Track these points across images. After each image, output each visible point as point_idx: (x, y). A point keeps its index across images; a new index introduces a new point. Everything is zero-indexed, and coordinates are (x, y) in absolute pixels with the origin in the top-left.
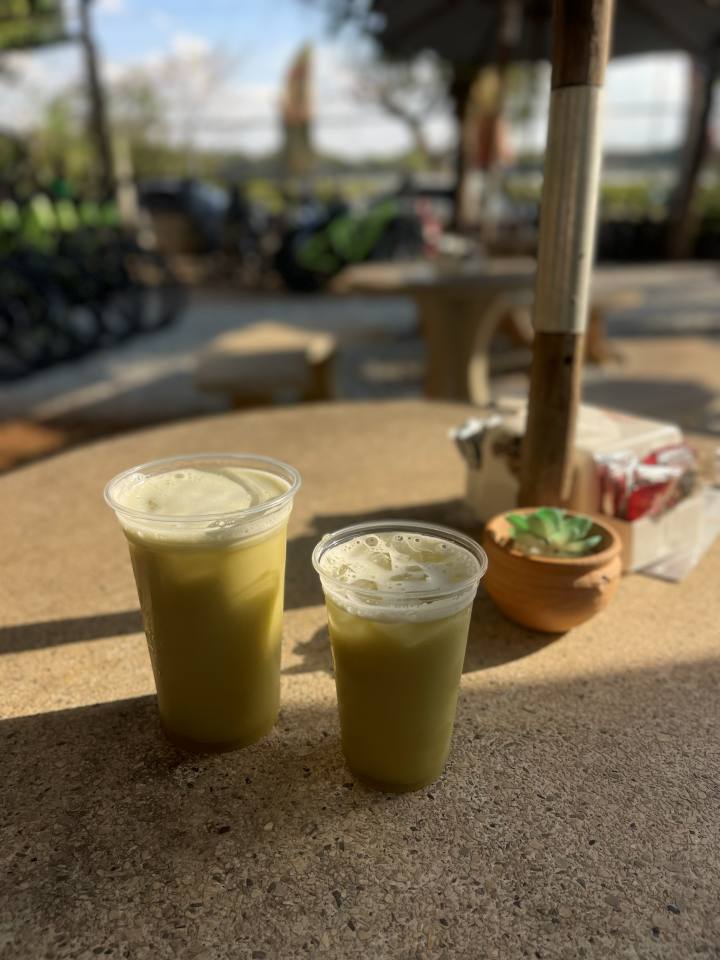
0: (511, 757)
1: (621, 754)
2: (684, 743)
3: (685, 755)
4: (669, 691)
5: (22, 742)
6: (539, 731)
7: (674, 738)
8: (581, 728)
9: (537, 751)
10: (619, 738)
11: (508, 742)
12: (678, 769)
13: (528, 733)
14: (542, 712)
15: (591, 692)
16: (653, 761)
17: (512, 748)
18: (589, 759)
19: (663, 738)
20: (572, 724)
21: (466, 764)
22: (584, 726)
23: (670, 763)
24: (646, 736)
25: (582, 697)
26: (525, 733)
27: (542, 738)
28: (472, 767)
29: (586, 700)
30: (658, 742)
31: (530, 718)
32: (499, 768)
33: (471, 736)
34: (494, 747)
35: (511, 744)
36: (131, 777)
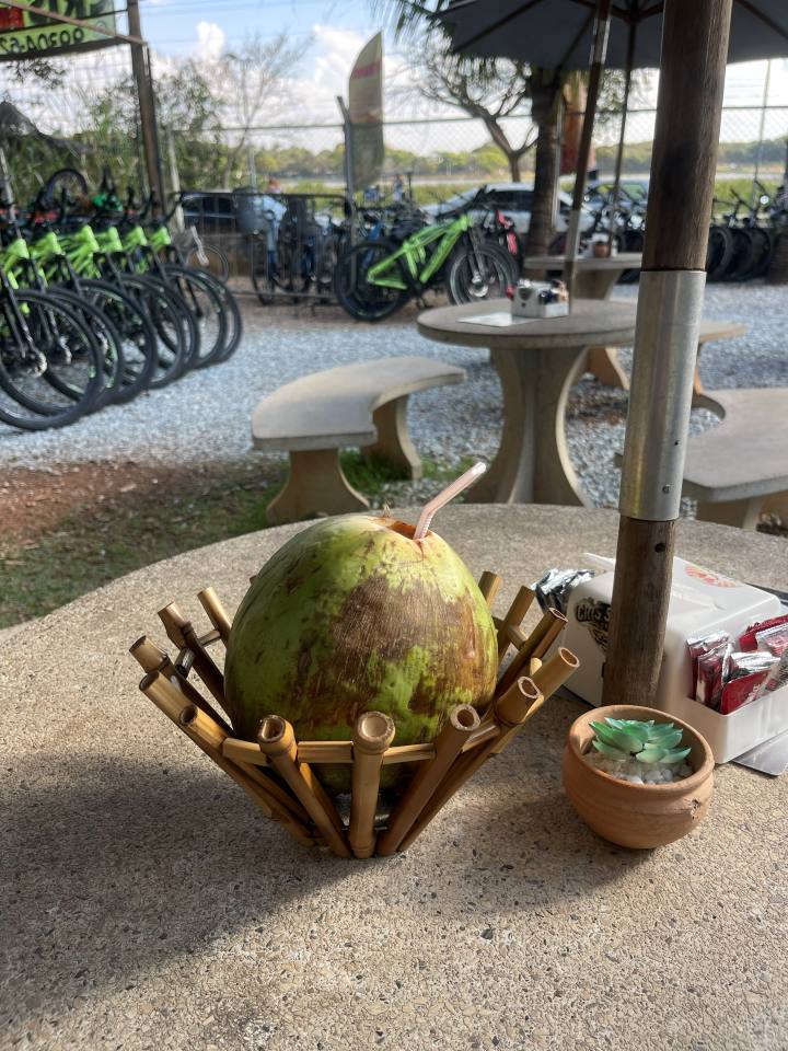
0: (593, 1023)
1: (708, 1021)
2: (774, 1004)
3: (775, 1022)
4: (761, 933)
5: (91, 983)
6: (622, 987)
7: (764, 999)
8: (667, 984)
9: (621, 1014)
10: (707, 997)
11: (590, 1002)
12: (767, 1040)
13: (611, 990)
14: (626, 961)
15: (679, 934)
16: (741, 1029)
17: (594, 1010)
18: (674, 1027)
19: (753, 999)
20: (658, 979)
21: (545, 1031)
22: (670, 981)
23: (759, 1033)
24: (735, 996)
25: (669, 940)
26: (608, 989)
27: (626, 997)
28: (551, 1035)
29: (673, 944)
30: (747, 1004)
31: (613, 969)
32: (580, 1037)
33: (551, 993)
34: (575, 1009)
35: (593, 1005)
36: (202, 1035)
